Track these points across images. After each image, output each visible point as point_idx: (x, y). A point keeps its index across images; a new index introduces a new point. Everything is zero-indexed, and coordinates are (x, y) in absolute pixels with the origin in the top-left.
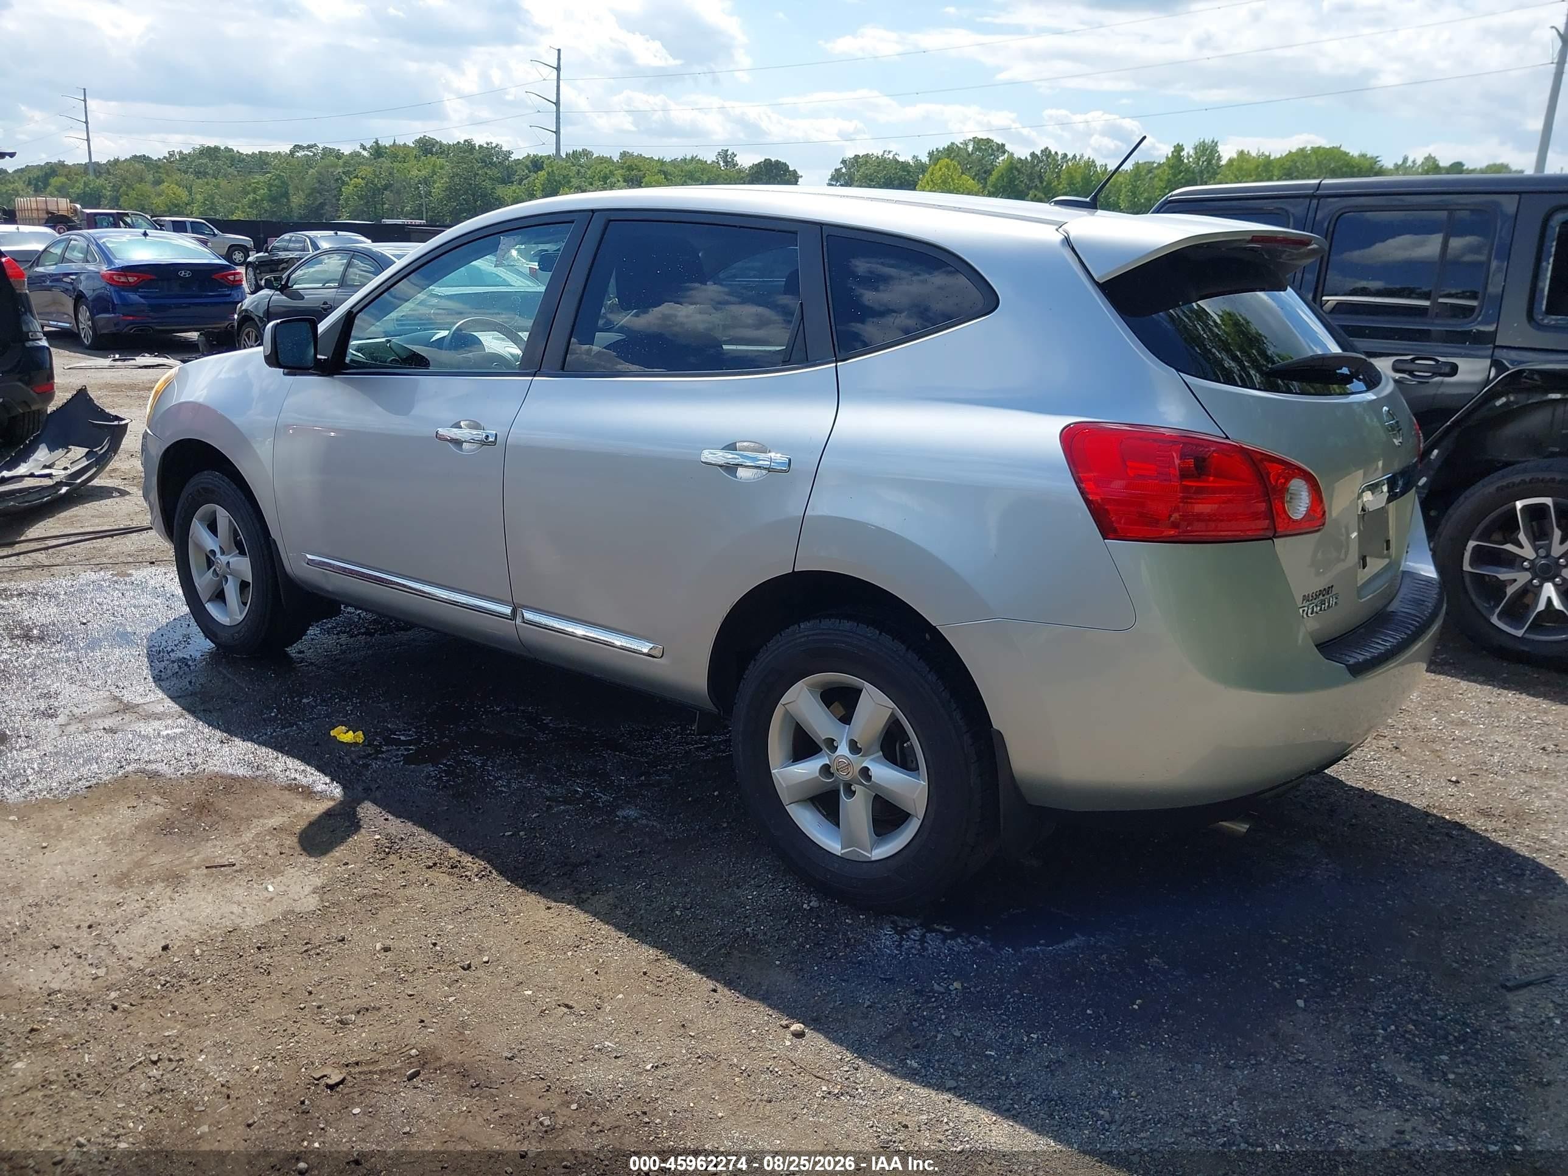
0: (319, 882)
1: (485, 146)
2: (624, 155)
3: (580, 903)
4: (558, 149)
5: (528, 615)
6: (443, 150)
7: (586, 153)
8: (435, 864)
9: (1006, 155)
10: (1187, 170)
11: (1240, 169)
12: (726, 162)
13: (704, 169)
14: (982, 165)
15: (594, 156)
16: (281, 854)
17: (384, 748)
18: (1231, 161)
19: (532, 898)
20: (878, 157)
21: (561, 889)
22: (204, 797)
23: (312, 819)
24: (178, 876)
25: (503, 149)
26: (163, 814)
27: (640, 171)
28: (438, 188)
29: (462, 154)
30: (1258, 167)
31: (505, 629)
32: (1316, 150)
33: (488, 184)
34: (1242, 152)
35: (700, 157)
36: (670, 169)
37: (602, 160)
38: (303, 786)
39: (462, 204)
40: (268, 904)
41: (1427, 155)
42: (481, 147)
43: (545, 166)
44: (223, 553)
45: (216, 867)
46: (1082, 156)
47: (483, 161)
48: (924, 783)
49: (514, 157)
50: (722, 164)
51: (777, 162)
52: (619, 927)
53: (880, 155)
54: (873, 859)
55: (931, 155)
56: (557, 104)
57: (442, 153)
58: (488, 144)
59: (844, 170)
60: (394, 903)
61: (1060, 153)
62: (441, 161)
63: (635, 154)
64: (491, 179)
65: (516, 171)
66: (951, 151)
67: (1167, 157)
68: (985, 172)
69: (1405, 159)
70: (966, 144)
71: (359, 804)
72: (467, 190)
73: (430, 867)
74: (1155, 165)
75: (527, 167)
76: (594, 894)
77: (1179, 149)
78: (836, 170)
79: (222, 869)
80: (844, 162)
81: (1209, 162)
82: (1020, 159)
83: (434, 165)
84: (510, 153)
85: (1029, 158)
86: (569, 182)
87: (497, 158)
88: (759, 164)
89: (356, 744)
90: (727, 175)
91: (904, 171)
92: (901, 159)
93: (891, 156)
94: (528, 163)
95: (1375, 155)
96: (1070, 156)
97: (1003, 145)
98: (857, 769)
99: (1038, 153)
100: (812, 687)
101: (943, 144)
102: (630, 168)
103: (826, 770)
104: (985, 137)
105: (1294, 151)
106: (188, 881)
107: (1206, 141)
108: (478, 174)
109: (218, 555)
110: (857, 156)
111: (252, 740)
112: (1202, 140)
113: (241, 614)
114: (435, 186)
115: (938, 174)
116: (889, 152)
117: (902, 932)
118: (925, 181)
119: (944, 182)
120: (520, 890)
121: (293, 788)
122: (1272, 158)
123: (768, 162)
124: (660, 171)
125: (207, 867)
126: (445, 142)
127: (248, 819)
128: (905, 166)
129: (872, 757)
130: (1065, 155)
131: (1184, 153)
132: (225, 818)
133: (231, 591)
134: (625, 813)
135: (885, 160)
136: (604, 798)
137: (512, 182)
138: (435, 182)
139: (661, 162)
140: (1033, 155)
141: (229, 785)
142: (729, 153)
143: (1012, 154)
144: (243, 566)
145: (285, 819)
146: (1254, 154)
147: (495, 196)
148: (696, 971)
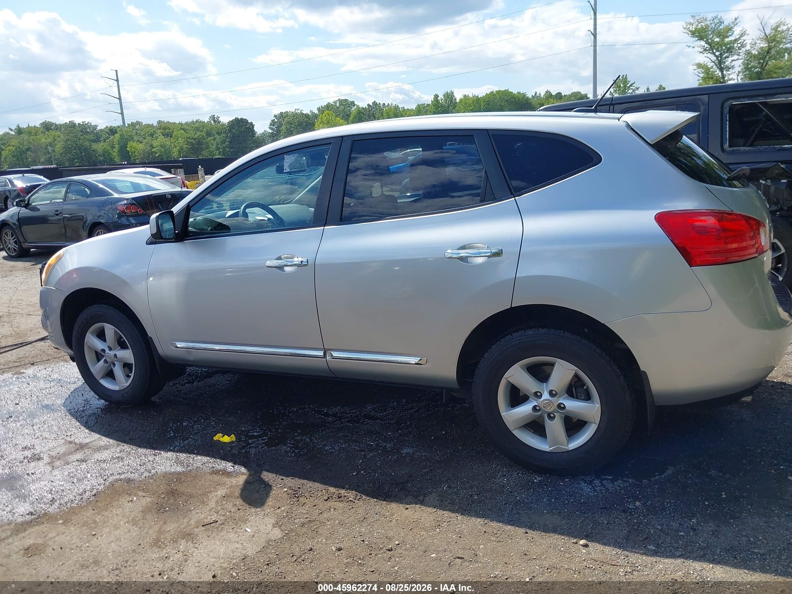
0: (273, 521)
1: (81, 123)
2: (159, 122)
3: (422, 503)
4: (124, 122)
5: (335, 354)
6: (58, 127)
7: (138, 123)
8: (329, 498)
9: (356, 106)
10: (442, 106)
11: (466, 103)
12: (214, 121)
13: (203, 126)
14: (345, 112)
15: (143, 124)
16: (239, 510)
17: (250, 441)
18: (461, 100)
19: (394, 505)
20: (293, 113)
21: (406, 497)
22: (169, 488)
23: (241, 487)
24: (189, 535)
25: (92, 124)
26: (152, 502)
27: (170, 129)
28: (59, 147)
29: (69, 129)
30: (473, 102)
31: (321, 363)
32: (498, 92)
33: (87, 143)
34: (465, 95)
35: (201, 120)
36: (186, 127)
37: (148, 126)
38: (221, 470)
39: (74, 155)
40: (253, 539)
41: (546, 90)
42: (79, 124)
43: (118, 131)
44: (110, 349)
45: (207, 525)
46: (392, 104)
47: (82, 132)
48: (598, 406)
49: (99, 128)
50: (212, 122)
51: (242, 119)
52: (453, 511)
53: (294, 111)
54: (569, 449)
55: (319, 109)
56: (120, 99)
57: (57, 129)
58: (83, 123)
59: (276, 120)
60: (323, 523)
61: (381, 103)
62: (58, 133)
63: (166, 121)
64: (88, 140)
65: (101, 135)
66: (328, 107)
67: (432, 101)
68: (347, 116)
69: (536, 93)
70: (335, 102)
71: (261, 474)
72: (76, 147)
73: (327, 500)
74: (426, 105)
75: (107, 133)
76: (425, 497)
77: (436, 96)
78: (272, 120)
79: (212, 525)
80: (275, 116)
81: (451, 102)
82: (363, 108)
83: (54, 136)
84: (97, 126)
85: (367, 107)
86: (133, 138)
87: (90, 129)
88: (233, 120)
89: (233, 442)
90: (216, 127)
91: (307, 118)
92: (304, 112)
93: (299, 111)
94: (107, 130)
95: (524, 92)
96: (386, 105)
97: (353, 102)
98: (556, 405)
99: (371, 104)
100: (522, 367)
101: (324, 104)
102: (165, 129)
103: (534, 408)
104: (344, 99)
105: (488, 93)
106: (197, 535)
107: (448, 92)
108: (80, 139)
109: (107, 351)
110: (281, 113)
111: (170, 451)
112: (446, 92)
113: (127, 381)
114: (57, 147)
115: (325, 119)
116: (298, 109)
117: (590, 483)
118: (319, 122)
119: (328, 122)
120: (384, 502)
121: (216, 472)
122: (479, 97)
123: (237, 119)
124: (181, 129)
125: (202, 526)
126: (58, 123)
127: (205, 494)
128: (307, 116)
129: (563, 397)
130: (384, 104)
131: (439, 98)
132: (191, 496)
133: (118, 371)
134: (405, 451)
135: (296, 114)
136: (389, 445)
137: (100, 141)
138: (56, 145)
139: (181, 124)
140: (369, 105)
141: (178, 477)
142: (215, 116)
143: (359, 106)
144: (127, 355)
145: (226, 490)
146: (471, 96)
147: (92, 149)
148: (510, 525)
